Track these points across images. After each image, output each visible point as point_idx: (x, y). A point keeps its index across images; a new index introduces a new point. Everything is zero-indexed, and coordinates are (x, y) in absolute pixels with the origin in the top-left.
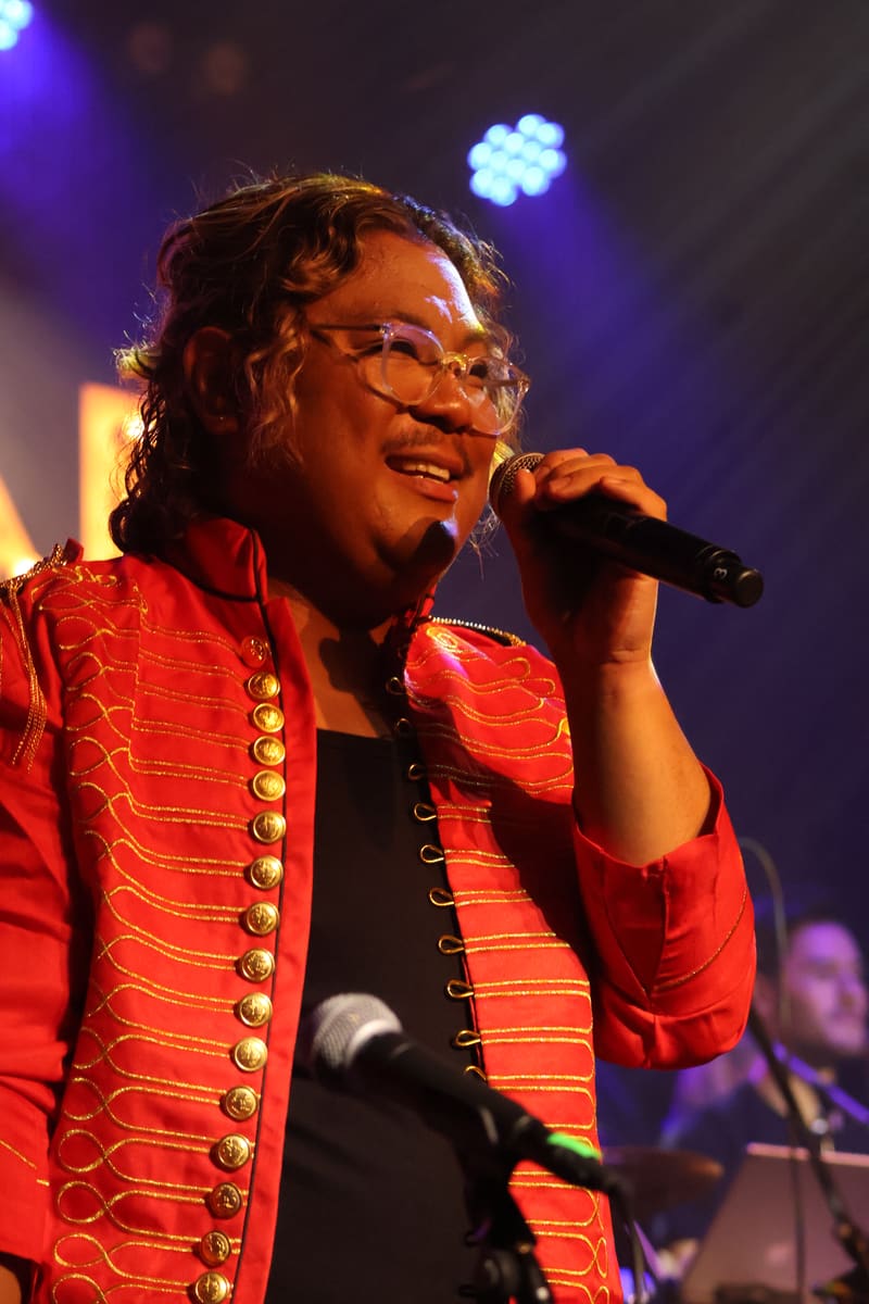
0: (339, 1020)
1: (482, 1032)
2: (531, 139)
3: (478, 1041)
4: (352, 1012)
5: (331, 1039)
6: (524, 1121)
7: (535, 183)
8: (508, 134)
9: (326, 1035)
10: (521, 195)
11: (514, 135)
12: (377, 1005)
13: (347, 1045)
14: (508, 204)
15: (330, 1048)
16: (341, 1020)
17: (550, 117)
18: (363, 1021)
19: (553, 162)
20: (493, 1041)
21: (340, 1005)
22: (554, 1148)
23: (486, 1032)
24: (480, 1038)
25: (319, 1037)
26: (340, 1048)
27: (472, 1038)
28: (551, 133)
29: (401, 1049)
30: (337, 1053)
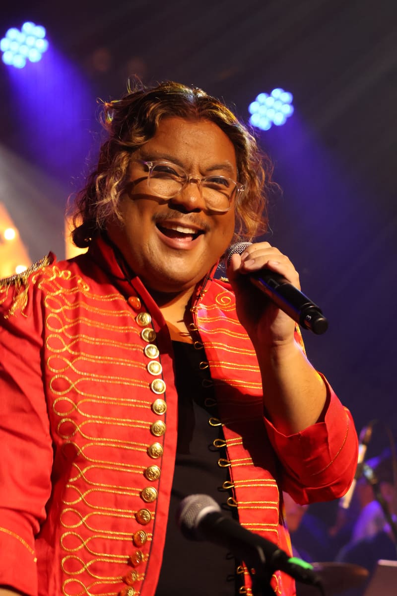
0: (192, 506)
1: (235, 482)
2: (277, 100)
3: (233, 486)
4: (198, 503)
5: (188, 515)
6: (277, 552)
7: (279, 120)
8: (267, 97)
9: (186, 514)
10: (273, 126)
11: (270, 98)
12: (210, 499)
13: (196, 518)
14: (267, 130)
15: (188, 519)
16: (193, 506)
17: (286, 89)
18: (203, 507)
19: (288, 110)
20: (240, 486)
21: (192, 499)
22: (291, 564)
23: (237, 482)
24: (234, 484)
25: (183, 514)
26: (193, 520)
27: (230, 485)
28: (287, 97)
29: (221, 519)
30: (191, 521)
